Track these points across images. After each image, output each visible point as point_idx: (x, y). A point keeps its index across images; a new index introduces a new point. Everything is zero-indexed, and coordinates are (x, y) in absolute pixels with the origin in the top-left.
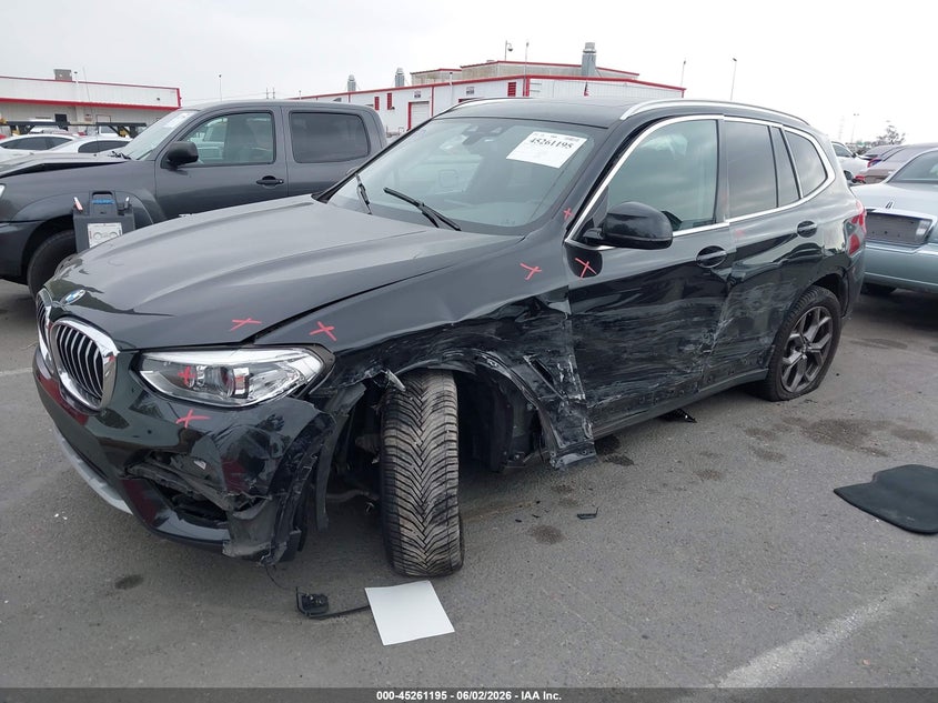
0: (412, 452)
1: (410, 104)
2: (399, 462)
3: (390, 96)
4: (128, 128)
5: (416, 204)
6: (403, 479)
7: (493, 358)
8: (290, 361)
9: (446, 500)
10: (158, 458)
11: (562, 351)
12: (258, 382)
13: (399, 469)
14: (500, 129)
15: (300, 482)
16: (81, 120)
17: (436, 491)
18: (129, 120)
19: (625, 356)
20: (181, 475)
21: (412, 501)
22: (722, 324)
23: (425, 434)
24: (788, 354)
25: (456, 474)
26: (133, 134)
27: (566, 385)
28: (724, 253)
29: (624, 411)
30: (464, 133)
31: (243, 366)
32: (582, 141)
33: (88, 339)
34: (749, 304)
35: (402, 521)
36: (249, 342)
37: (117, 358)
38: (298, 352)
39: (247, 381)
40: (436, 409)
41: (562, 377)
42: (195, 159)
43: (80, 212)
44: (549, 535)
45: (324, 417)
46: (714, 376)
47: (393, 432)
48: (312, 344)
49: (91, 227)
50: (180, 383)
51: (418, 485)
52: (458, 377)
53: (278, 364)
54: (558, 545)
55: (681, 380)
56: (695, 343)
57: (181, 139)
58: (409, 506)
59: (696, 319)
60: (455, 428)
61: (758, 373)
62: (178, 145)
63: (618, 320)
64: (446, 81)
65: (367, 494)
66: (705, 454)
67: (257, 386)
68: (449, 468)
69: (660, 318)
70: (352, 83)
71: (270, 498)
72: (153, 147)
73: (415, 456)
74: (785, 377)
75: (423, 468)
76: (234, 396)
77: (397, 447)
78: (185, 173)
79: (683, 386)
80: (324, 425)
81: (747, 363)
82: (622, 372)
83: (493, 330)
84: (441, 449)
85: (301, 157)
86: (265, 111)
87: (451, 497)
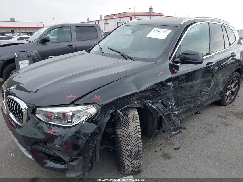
0: (126, 136)
1: (104, 24)
2: (122, 140)
3: (99, 22)
4: (30, 33)
5: (119, 52)
6: (124, 146)
7: (149, 102)
8: (86, 109)
9: (139, 152)
10: (43, 143)
11: (170, 98)
12: (76, 117)
13: (122, 142)
14: (143, 28)
15: (91, 151)
16: (18, 31)
17: (135, 149)
18: (30, 31)
19: (186, 97)
20: (51, 149)
21: (127, 153)
22: (212, 85)
23: (130, 130)
24: (226, 92)
25: (141, 143)
26: (31, 35)
27: (172, 109)
28: (213, 64)
29: (184, 113)
30: (131, 30)
31: (70, 112)
32: (170, 31)
33: (17, 103)
34: (218, 78)
35: (124, 159)
36: (72, 104)
37: (27, 109)
38: (89, 106)
39: (72, 117)
40: (133, 121)
41: (170, 106)
42: (49, 41)
43: (17, 57)
44: (167, 156)
45: (99, 129)
46: (208, 100)
47: (119, 129)
48: (93, 103)
49: (20, 62)
50: (49, 117)
51: (129, 147)
52: (138, 109)
53: (82, 110)
54: (170, 160)
55: (199, 102)
56: (204, 91)
57: (45, 35)
58: (126, 155)
59: (205, 84)
60: (140, 127)
61: (219, 98)
62: (44, 37)
63: (185, 87)
64: (113, 18)
65: (109, 147)
66: (207, 124)
67: (75, 118)
68: (139, 141)
69: (196, 85)
70: (88, 19)
71: (82, 157)
72: (37, 38)
73: (127, 137)
74: (226, 99)
75: (130, 142)
76: (68, 122)
77: (121, 135)
78: (46, 45)
79: (200, 104)
80: (98, 131)
81: (216, 95)
82: (184, 102)
83: (149, 93)
84: (136, 135)
85: (79, 39)
86: (68, 26)
87: (140, 151)
